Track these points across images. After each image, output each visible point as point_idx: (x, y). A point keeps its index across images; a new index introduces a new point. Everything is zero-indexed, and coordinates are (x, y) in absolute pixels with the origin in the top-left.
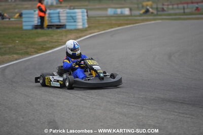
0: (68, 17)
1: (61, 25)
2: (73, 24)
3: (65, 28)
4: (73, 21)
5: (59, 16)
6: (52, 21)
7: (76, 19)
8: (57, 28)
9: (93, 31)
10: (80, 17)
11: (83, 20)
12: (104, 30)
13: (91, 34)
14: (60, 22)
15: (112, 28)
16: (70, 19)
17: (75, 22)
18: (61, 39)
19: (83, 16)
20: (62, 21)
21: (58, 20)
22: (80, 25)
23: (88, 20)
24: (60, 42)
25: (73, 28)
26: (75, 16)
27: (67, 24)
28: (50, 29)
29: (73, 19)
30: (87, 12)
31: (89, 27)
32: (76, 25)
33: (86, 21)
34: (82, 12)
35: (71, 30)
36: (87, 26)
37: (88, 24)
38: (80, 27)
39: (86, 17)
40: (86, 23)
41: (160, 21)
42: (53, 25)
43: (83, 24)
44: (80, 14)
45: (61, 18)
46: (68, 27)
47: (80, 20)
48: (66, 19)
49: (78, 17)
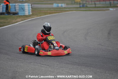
0: (19, 8)
1: (16, 13)
2: (23, 12)
3: (18, 14)
4: (22, 10)
5: (15, 8)
6: (11, 10)
7: (24, 9)
8: (13, 14)
9: (34, 17)
10: (27, 8)
11: (29, 10)
12: (40, 16)
13: (32, 18)
14: (15, 11)
16: (21, 10)
17: (24, 11)
18: (12, 21)
19: (29, 8)
20: (17, 10)
21: (14, 10)
22: (27, 13)
23: (32, 10)
24: (10, 23)
25: (22, 14)
26: (24, 8)
27: (19, 12)
28: (9, 15)
29: (23, 9)
30: (31, 6)
31: (32, 14)
32: (24, 13)
33: (31, 11)
35: (21, 16)
36: (31, 13)
37: (32, 12)
38: (27, 14)
39: (31, 8)
40: (31, 12)
41: (75, 11)
42: (11, 13)
43: (29, 12)
44: (27, 6)
45: (16, 9)
46: (20, 14)
47: (27, 10)
48: (19, 9)
49: (26, 8)
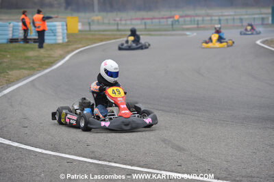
2: (54, 37)
4: (52, 34)
10: (60, 30)
11: (63, 34)
15: (95, 43)
16: (50, 33)
17: (55, 35)
19: (63, 30)
22: (60, 39)
25: (53, 42)
26: (55, 30)
27: (46, 38)
29: (54, 33)
30: (67, 26)
31: (69, 42)
32: (56, 39)
33: (66, 35)
34: (62, 25)
35: (52, 44)
36: (66, 40)
37: (67, 38)
38: (60, 41)
39: (65, 31)
42: (30, 39)
43: (63, 38)
44: (60, 27)
47: (60, 34)
49: (58, 30)
